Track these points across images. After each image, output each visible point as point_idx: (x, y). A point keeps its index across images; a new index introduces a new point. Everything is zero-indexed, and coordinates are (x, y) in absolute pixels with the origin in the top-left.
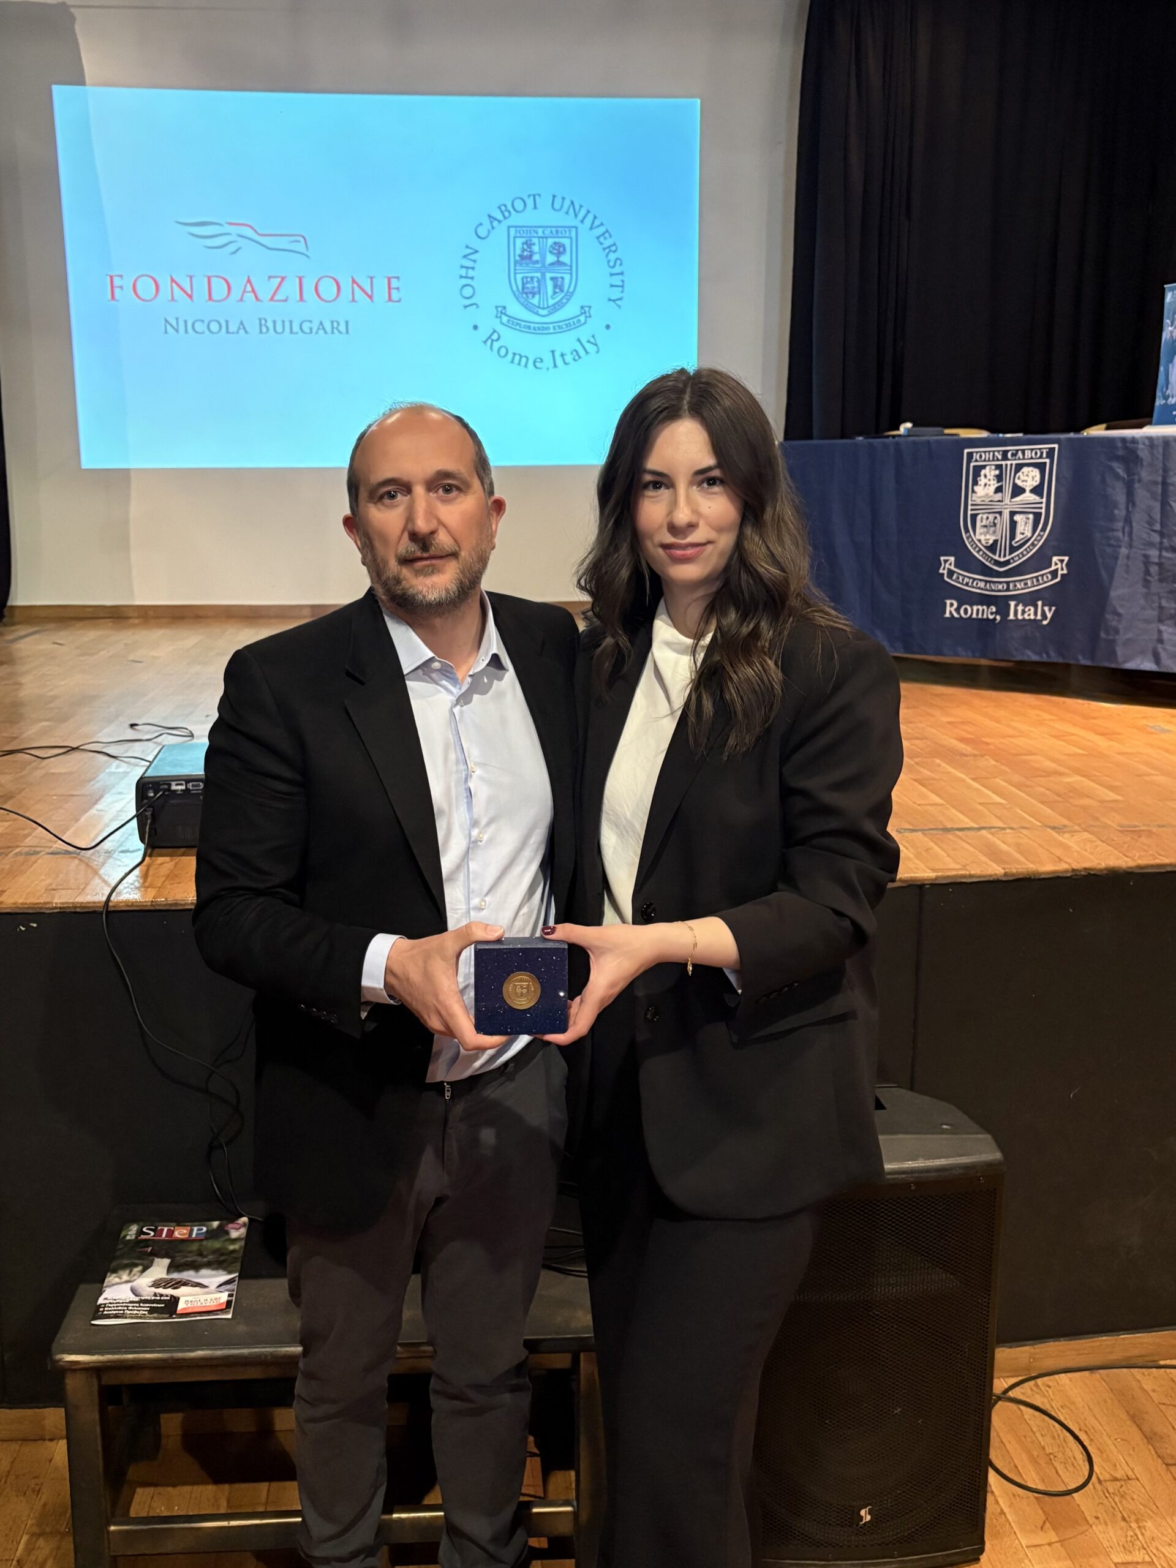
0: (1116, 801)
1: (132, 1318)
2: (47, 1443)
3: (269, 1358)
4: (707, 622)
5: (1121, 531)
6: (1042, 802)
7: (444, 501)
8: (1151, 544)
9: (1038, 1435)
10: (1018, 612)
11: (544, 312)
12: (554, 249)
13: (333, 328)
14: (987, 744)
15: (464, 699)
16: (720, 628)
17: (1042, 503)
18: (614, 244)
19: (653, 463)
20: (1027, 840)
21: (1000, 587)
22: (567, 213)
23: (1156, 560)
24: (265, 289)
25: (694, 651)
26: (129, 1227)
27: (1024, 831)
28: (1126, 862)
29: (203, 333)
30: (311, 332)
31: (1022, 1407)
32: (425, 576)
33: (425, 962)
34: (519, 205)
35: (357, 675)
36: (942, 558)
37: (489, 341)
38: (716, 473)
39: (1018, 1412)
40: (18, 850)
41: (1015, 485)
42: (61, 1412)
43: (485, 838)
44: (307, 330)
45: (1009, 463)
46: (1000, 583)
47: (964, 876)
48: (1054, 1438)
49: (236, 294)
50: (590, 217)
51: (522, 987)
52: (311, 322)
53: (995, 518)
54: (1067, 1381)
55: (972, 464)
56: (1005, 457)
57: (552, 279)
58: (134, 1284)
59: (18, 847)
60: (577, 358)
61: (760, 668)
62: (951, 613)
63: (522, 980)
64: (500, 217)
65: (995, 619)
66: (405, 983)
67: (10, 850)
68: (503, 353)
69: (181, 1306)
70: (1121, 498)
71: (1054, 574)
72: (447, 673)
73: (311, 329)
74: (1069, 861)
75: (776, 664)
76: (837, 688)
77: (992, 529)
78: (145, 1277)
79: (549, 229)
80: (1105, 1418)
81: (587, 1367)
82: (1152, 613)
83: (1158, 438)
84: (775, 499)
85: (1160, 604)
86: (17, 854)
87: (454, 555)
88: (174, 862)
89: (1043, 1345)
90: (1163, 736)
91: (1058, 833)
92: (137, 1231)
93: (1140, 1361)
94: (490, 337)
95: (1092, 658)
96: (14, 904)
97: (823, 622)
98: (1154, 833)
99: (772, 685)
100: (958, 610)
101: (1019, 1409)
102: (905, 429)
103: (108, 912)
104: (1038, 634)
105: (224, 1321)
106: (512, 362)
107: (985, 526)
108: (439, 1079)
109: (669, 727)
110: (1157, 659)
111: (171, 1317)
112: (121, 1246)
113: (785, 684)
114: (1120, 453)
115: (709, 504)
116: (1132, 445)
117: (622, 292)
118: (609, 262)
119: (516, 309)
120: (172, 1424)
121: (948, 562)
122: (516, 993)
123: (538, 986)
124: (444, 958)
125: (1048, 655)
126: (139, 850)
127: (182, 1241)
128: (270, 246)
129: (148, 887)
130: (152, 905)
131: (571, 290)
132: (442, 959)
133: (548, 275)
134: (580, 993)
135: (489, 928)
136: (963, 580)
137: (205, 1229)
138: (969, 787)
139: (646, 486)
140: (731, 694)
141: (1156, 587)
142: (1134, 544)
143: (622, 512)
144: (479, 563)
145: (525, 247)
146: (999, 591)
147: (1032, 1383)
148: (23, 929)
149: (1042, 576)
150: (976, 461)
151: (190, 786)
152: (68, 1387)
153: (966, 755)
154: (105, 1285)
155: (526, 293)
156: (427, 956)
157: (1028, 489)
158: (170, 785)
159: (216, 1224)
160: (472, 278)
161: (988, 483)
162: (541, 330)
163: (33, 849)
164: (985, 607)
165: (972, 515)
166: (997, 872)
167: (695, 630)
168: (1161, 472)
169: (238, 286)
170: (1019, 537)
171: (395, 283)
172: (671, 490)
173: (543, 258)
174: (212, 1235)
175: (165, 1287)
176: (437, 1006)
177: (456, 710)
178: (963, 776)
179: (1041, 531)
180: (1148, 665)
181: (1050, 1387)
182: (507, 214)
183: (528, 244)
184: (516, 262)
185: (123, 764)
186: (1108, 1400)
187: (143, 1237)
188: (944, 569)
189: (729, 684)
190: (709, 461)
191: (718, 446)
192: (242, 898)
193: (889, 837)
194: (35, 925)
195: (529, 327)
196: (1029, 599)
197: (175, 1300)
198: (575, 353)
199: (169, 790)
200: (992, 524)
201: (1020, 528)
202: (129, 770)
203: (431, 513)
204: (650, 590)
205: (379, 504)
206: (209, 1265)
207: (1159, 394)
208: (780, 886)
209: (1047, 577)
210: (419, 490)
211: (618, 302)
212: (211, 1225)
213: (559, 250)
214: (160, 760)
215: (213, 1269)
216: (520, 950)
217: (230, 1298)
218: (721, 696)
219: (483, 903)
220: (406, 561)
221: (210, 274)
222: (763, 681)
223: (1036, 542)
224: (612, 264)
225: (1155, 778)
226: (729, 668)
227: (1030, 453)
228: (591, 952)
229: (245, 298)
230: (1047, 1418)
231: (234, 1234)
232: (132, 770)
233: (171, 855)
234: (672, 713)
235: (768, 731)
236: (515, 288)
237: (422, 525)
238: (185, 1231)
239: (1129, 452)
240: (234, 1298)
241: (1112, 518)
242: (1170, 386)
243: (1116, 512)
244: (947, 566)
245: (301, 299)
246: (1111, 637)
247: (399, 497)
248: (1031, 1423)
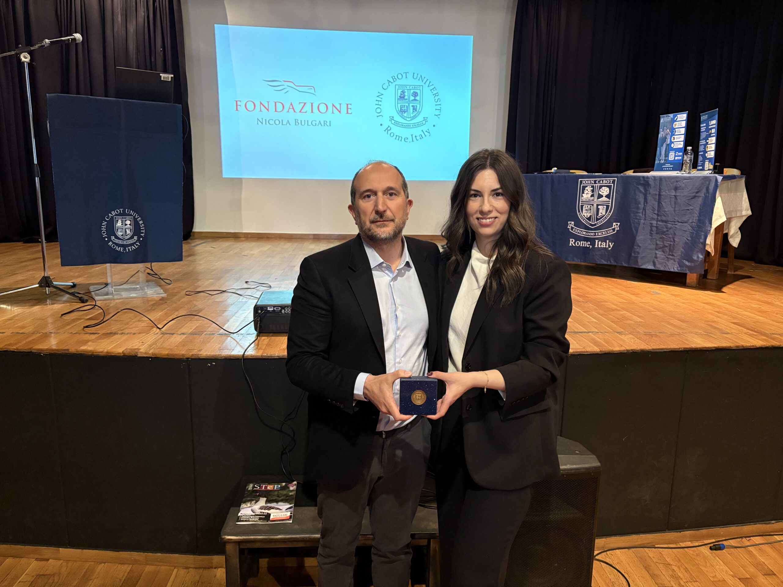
0: (642, 322)
1: (252, 522)
2: (213, 569)
3: (308, 539)
4: (494, 251)
5: (641, 213)
6: (612, 322)
7: (390, 199)
8: (653, 219)
9: (608, 574)
10: (599, 244)
11: (409, 119)
12: (413, 94)
13: (324, 124)
14: (588, 297)
15: (395, 279)
16: (499, 254)
17: (610, 201)
18: (437, 93)
19: (475, 186)
20: (607, 337)
21: (592, 234)
22: (419, 80)
23: (655, 225)
24: (298, 108)
25: (489, 263)
26: (249, 485)
27: (606, 334)
28: (648, 347)
29: (273, 124)
30: (316, 125)
31: (602, 563)
32: (381, 228)
33: (380, 385)
34: (400, 76)
35: (353, 268)
36: (569, 222)
37: (387, 130)
38: (500, 191)
39: (600, 565)
40: (206, 333)
41: (599, 194)
42: (223, 558)
43: (402, 334)
44: (314, 125)
45: (597, 185)
46: (592, 232)
47: (584, 352)
48: (615, 576)
49: (286, 109)
50: (428, 82)
51: (419, 396)
52: (316, 121)
53: (591, 207)
54: (619, 553)
55: (582, 185)
56: (595, 183)
57: (412, 106)
58: (253, 508)
59: (206, 331)
60: (421, 138)
61: (516, 271)
62: (572, 244)
63: (418, 394)
64: (392, 81)
65: (590, 247)
66: (372, 393)
67: (203, 333)
68: (392, 135)
69: (272, 517)
70: (642, 199)
71: (614, 230)
72: (389, 268)
73: (316, 124)
74: (625, 346)
75: (523, 269)
76: (547, 279)
77: (589, 211)
78: (256, 505)
79: (412, 86)
80: (634, 568)
81: (434, 545)
82: (654, 247)
83: (657, 177)
84: (522, 202)
85: (656, 243)
86: (205, 334)
87: (393, 220)
88: (269, 339)
89: (610, 538)
90: (658, 296)
91: (620, 334)
92: (253, 486)
93: (648, 545)
94: (387, 129)
95: (628, 264)
96: (206, 355)
97: (542, 252)
98: (658, 336)
99: (521, 277)
100: (575, 243)
101: (601, 564)
102: (554, 170)
103: (244, 359)
104: (606, 253)
105: (289, 524)
106: (396, 139)
107: (587, 210)
108: (381, 430)
109: (478, 293)
110: (654, 264)
111: (267, 522)
112: (246, 492)
113: (526, 277)
114: (642, 182)
115: (497, 203)
116: (647, 179)
117: (440, 112)
118: (435, 100)
119: (398, 118)
120: (264, 563)
121: (571, 224)
122: (416, 399)
123: (425, 396)
124: (388, 384)
125: (610, 262)
126: (254, 334)
127: (271, 491)
128: (300, 90)
129: (259, 349)
130: (261, 357)
131: (420, 111)
132: (387, 384)
133: (411, 105)
134: (441, 398)
135: (406, 372)
136: (577, 231)
137: (279, 486)
138: (583, 315)
139: (471, 196)
140: (504, 280)
141: (655, 236)
142: (646, 219)
143: (461, 207)
144: (402, 224)
145: (402, 93)
146: (592, 236)
147: (605, 553)
148: (210, 365)
149: (609, 230)
150: (584, 184)
151: (275, 309)
152: (227, 549)
153: (580, 302)
154: (241, 508)
155: (402, 112)
156: (381, 383)
157: (604, 196)
158: (267, 308)
159: (284, 484)
160: (380, 105)
161: (588, 193)
162: (408, 126)
163: (212, 332)
164: (586, 242)
165: (581, 205)
166: (597, 350)
167: (489, 254)
168: (658, 190)
169: (287, 107)
170: (600, 215)
171: (349, 106)
172: (481, 197)
173: (409, 98)
174: (283, 488)
175: (265, 509)
176: (385, 402)
177: (392, 283)
178: (580, 311)
179: (609, 212)
180: (651, 267)
181: (612, 555)
182: (395, 80)
183: (403, 92)
184: (398, 99)
185: (244, 298)
186: (636, 561)
187: (255, 489)
188: (570, 227)
189: (503, 276)
190: (497, 186)
191: (501, 180)
192: (306, 356)
193: (565, 339)
194: (214, 364)
195: (403, 125)
196: (604, 240)
197: (269, 515)
198: (421, 136)
199: (267, 310)
200: (589, 209)
201: (600, 211)
202: (247, 301)
203: (384, 203)
204: (471, 237)
205: (363, 199)
206: (282, 501)
207: (657, 158)
208: (522, 358)
209: (611, 231)
210: (380, 194)
211: (438, 116)
212: (282, 485)
213: (415, 94)
214: (262, 298)
215: (284, 502)
216: (418, 381)
217: (291, 515)
218: (500, 282)
219: (401, 361)
220: (373, 222)
221: (276, 101)
222: (517, 276)
223: (607, 217)
224: (436, 101)
225: (656, 313)
226: (503, 269)
227: (605, 181)
228: (447, 383)
229: (289, 111)
230: (611, 567)
231: (291, 488)
232: (248, 300)
233: (267, 336)
234: (479, 288)
235: (519, 296)
236: (397, 110)
237: (381, 208)
238: (272, 487)
239: (646, 182)
240: (292, 515)
241: (638, 208)
242: (661, 156)
243: (640, 205)
244: (571, 225)
245: (312, 112)
246: (636, 255)
247: (372, 197)
248: (606, 569)
